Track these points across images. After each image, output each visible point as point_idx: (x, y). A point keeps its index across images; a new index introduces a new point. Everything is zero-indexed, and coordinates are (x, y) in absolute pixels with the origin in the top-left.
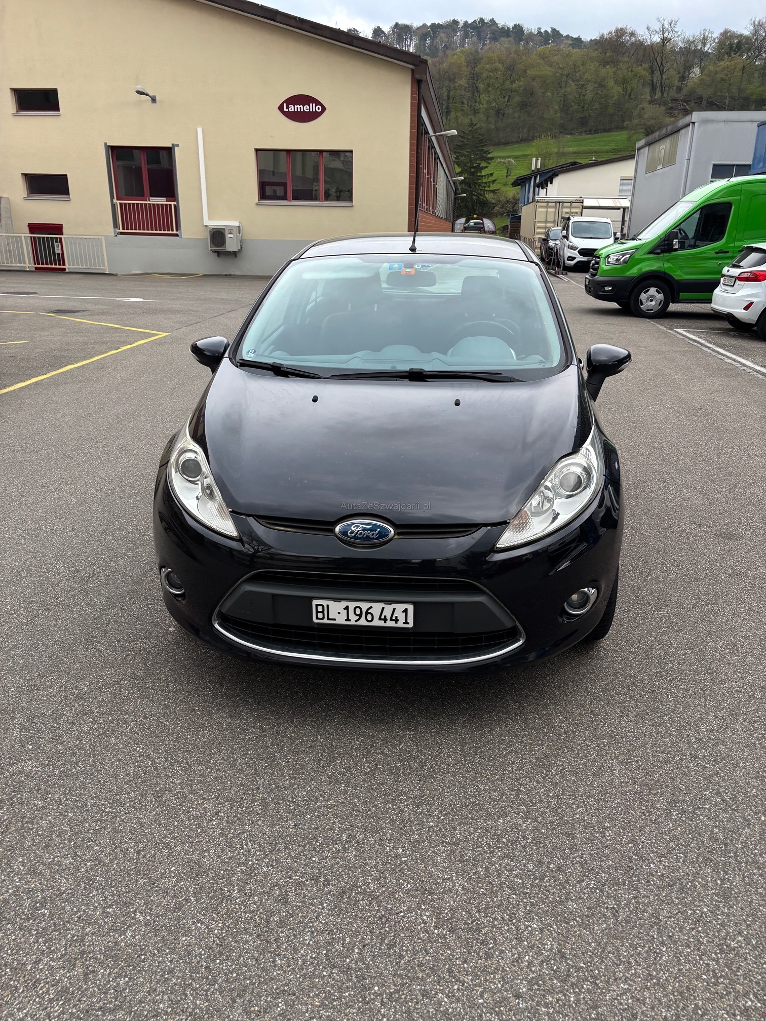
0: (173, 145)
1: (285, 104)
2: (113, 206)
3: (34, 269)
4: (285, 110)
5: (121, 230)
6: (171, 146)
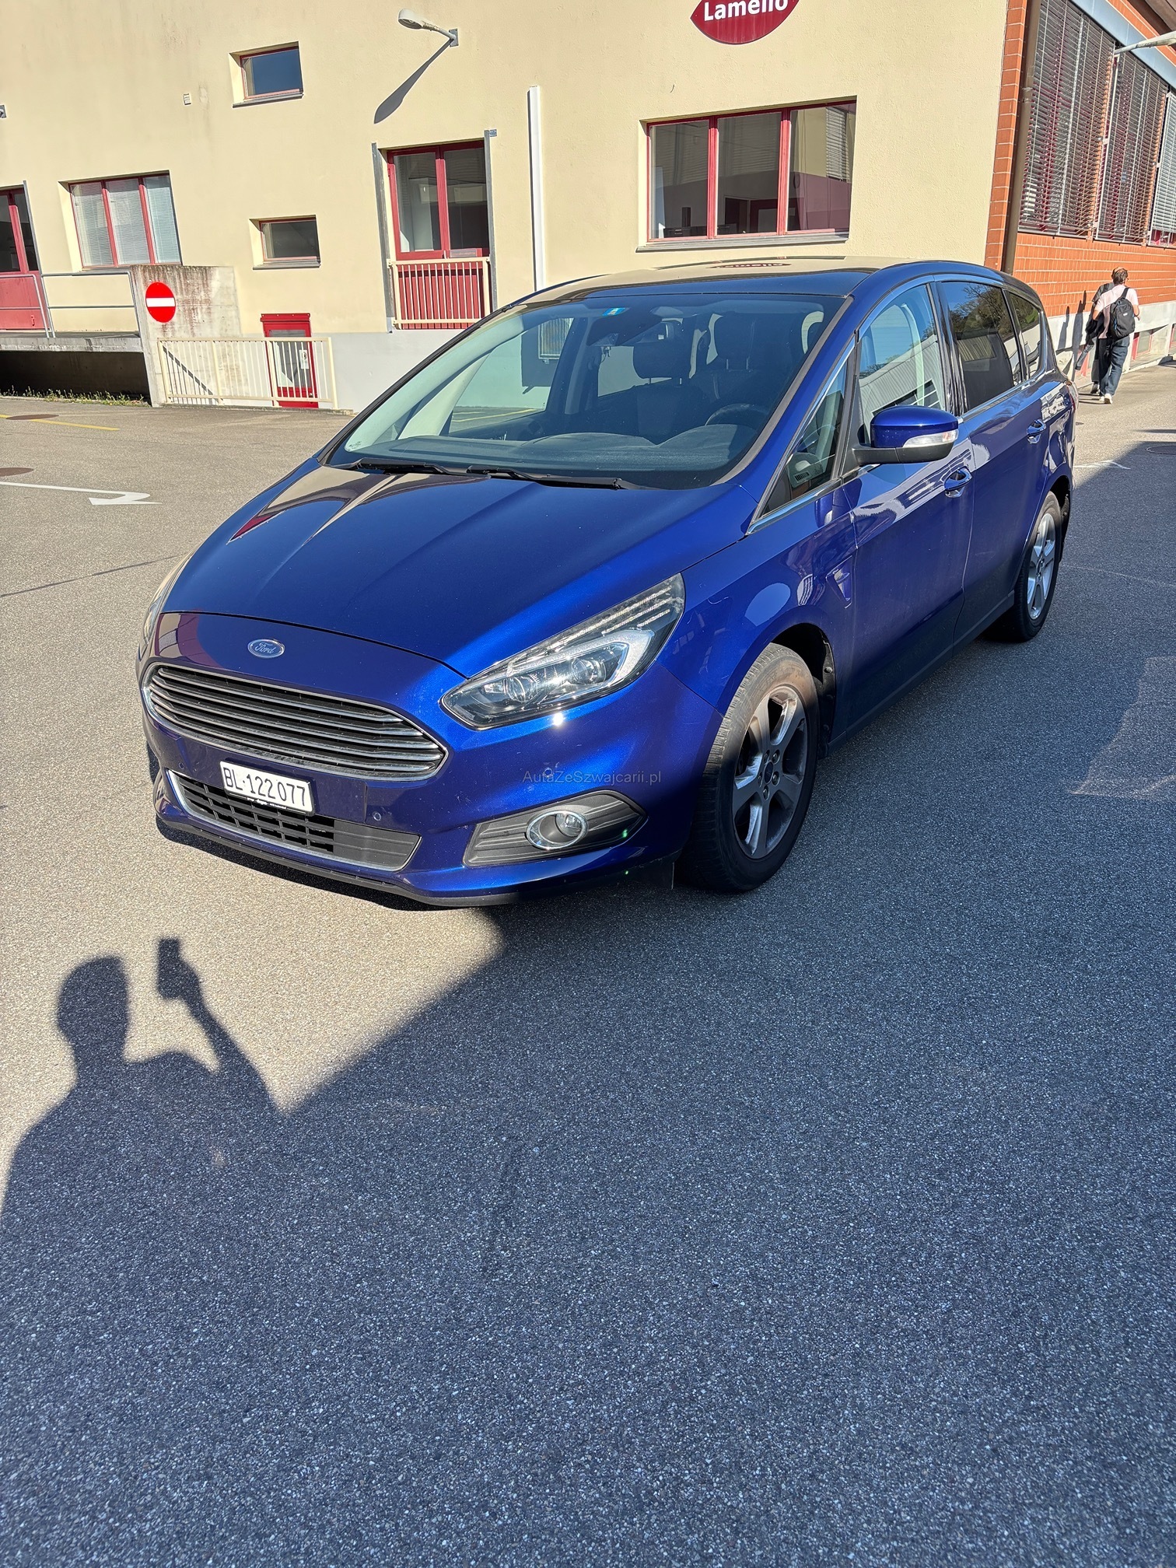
0: (486, 132)
1: (707, 5)
2: (387, 272)
4: (708, 18)
5: (400, 321)
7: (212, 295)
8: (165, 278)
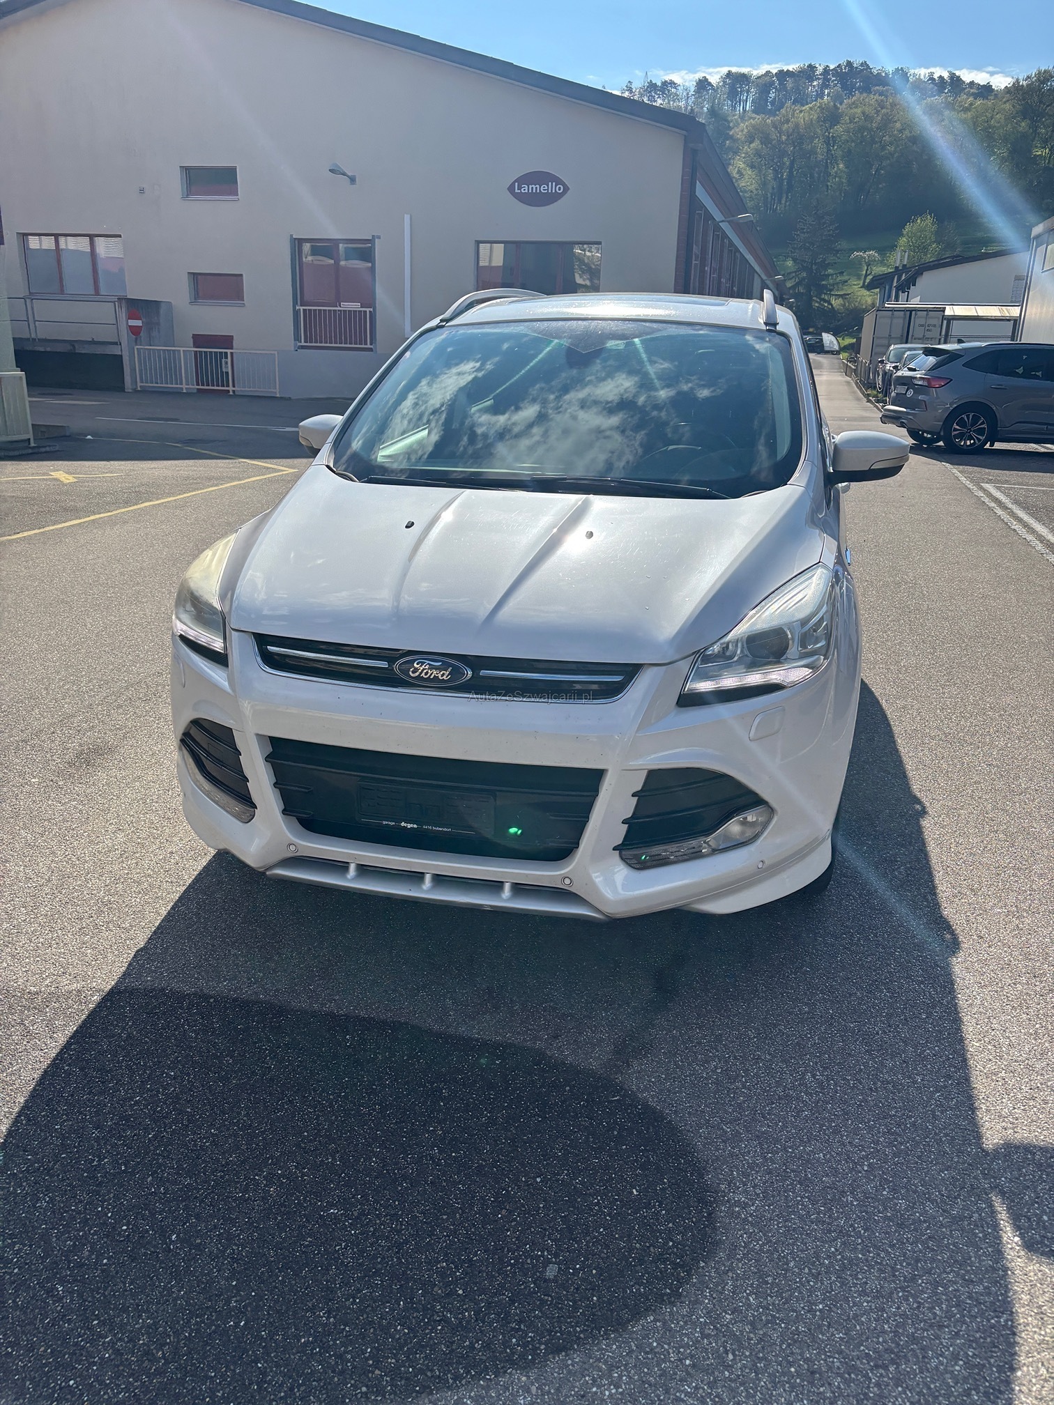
1: (516, 184)
2: (296, 313)
3: (195, 391)
4: (516, 191)
5: (303, 344)
6: (371, 238)
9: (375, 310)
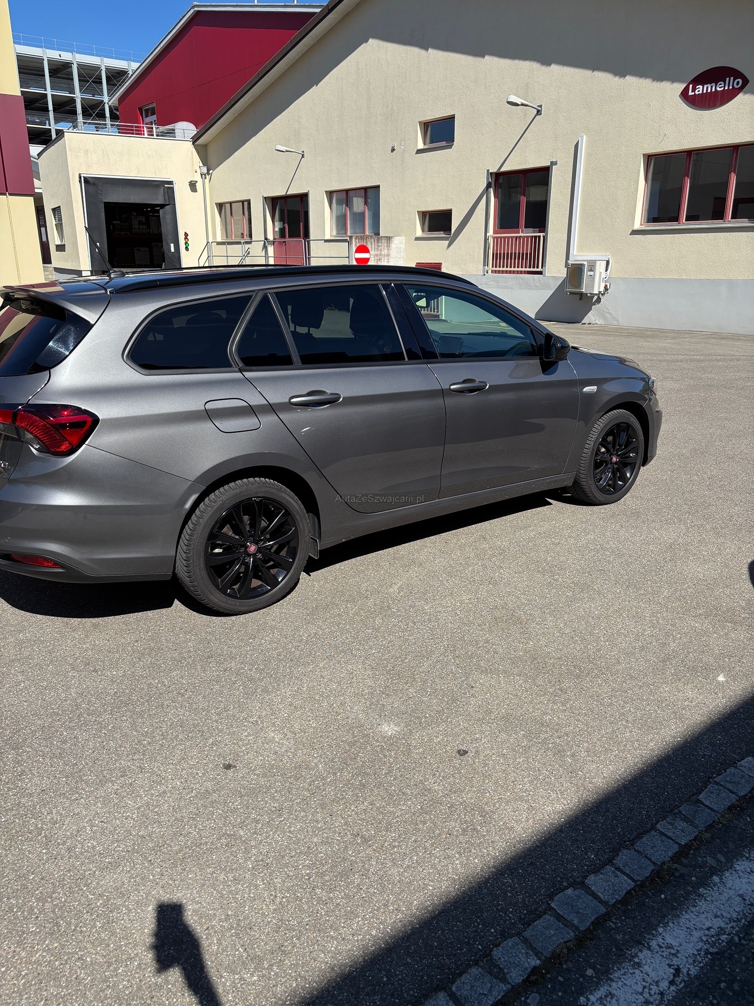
0: (552, 163)
1: (691, 86)
2: (487, 241)
4: (691, 93)
6: (549, 164)
7: (391, 252)
8: (367, 242)
9: (547, 234)
